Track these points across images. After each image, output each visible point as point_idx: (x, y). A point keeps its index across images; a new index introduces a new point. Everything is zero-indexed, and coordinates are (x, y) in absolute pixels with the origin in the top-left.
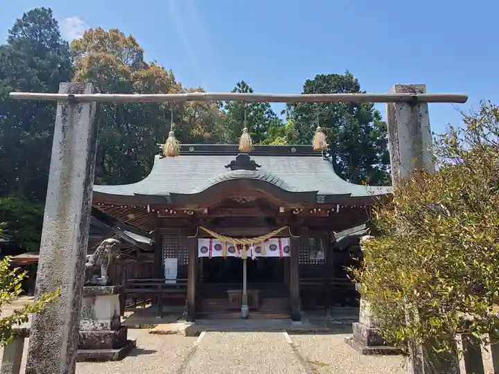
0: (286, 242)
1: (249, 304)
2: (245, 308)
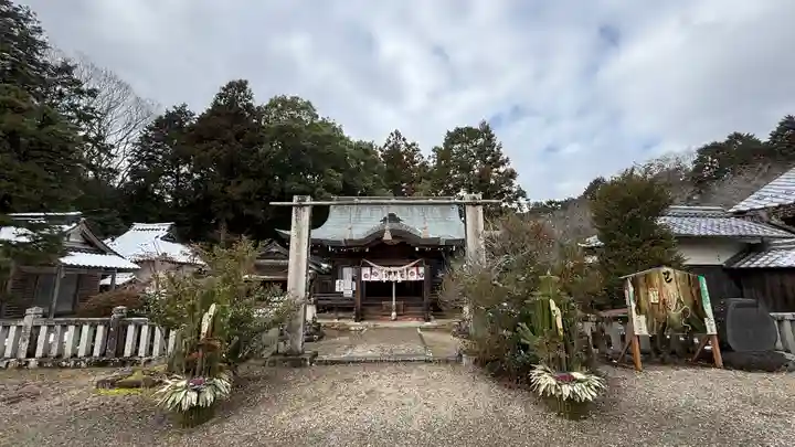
0: (422, 270)
1: (397, 311)
2: (394, 314)
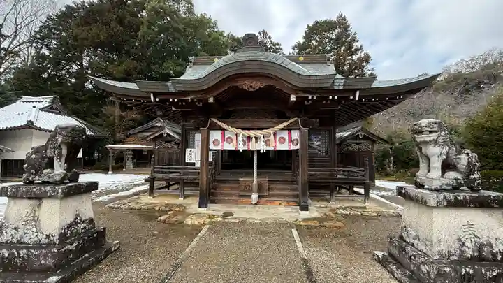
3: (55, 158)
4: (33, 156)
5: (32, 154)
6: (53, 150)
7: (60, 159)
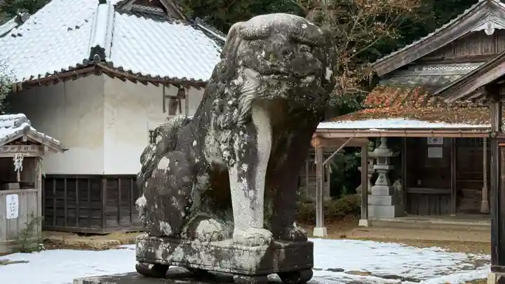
3: (233, 173)
4: (164, 164)
5: (159, 156)
6: (226, 135)
7: (250, 175)
